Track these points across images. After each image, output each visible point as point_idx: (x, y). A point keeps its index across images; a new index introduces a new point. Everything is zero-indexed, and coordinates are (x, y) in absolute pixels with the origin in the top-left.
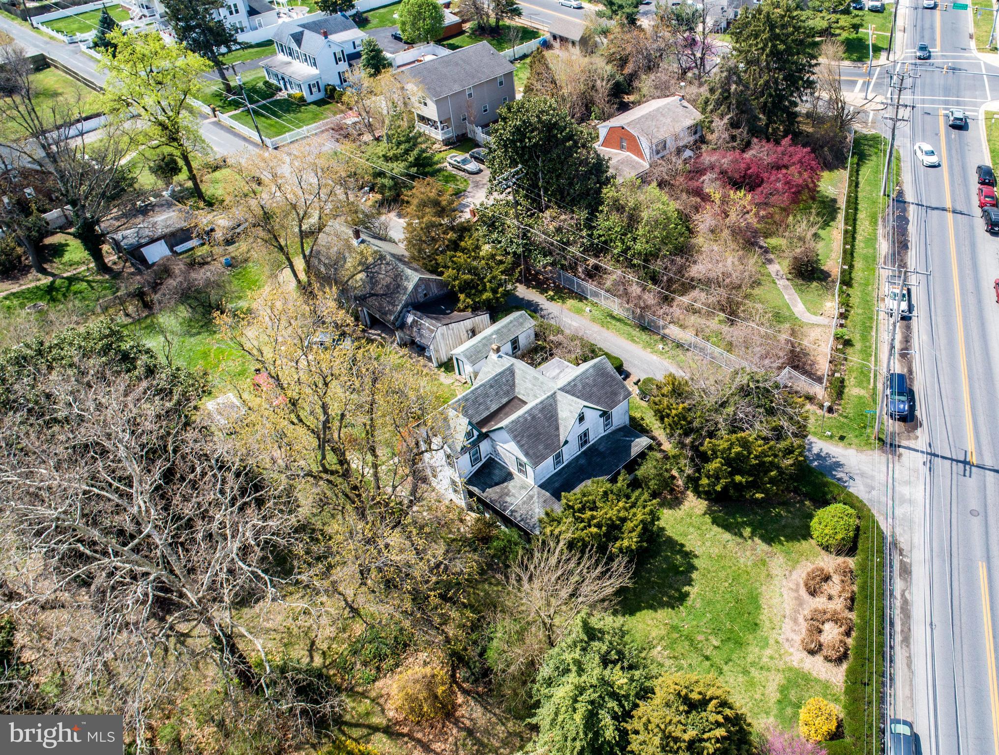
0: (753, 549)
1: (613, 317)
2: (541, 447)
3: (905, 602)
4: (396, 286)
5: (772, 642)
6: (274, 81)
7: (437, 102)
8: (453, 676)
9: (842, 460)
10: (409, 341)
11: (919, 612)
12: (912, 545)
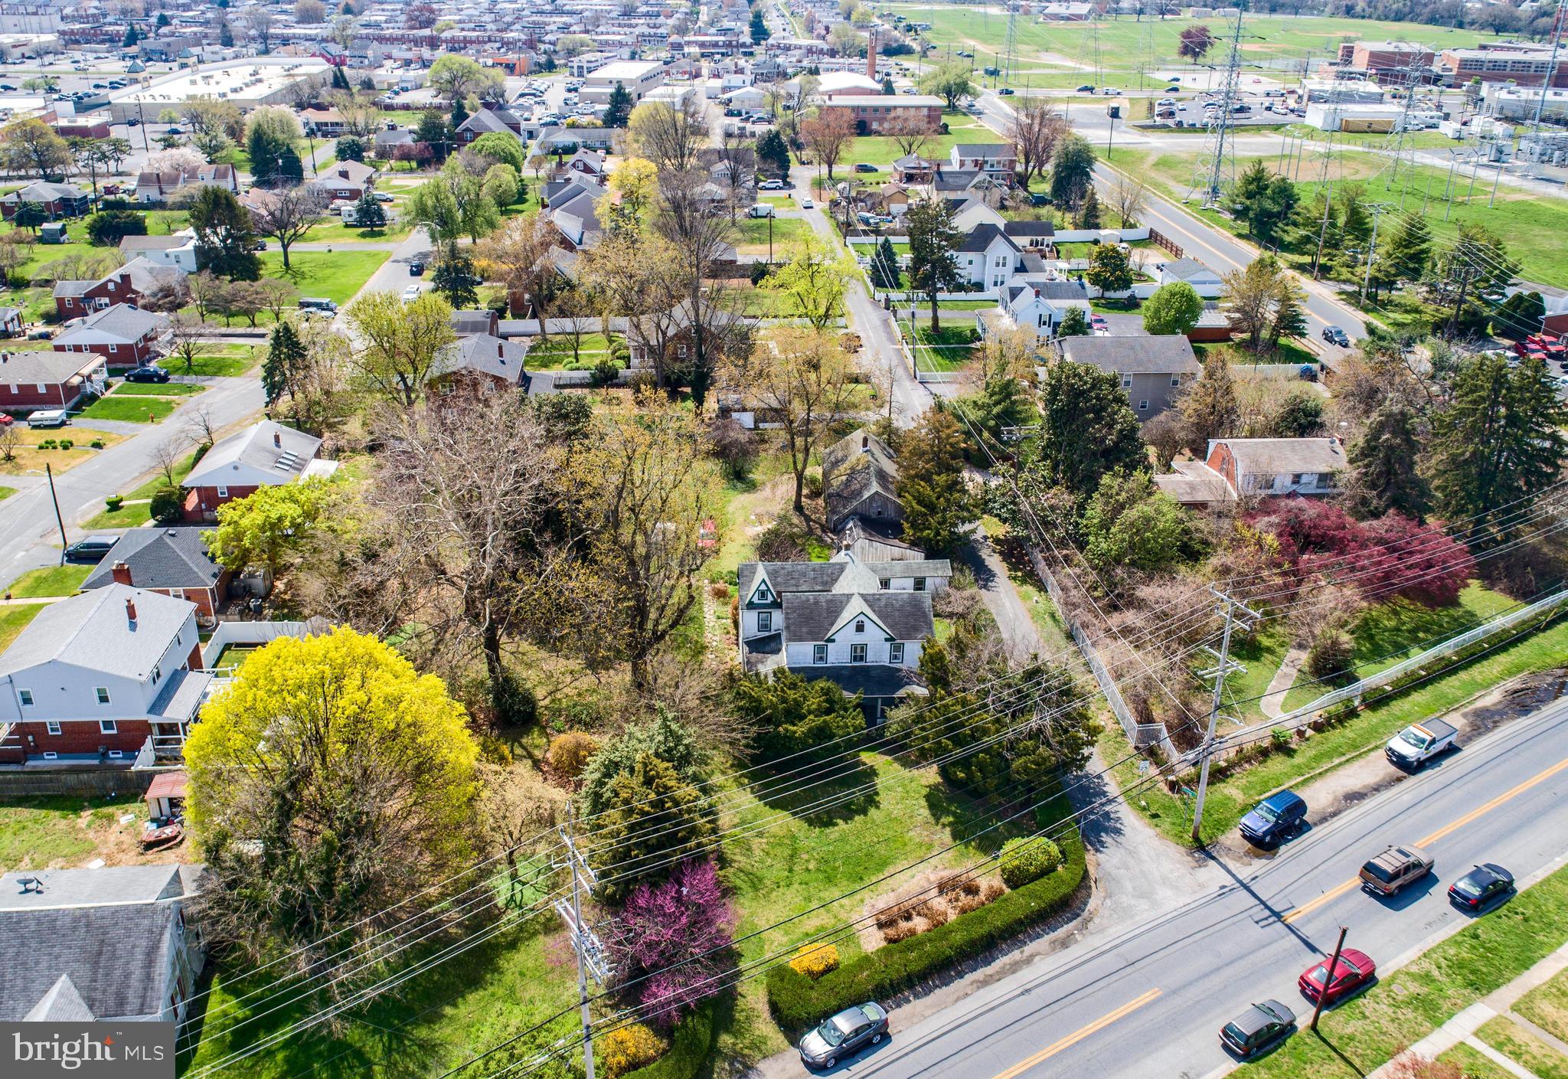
0: (935, 833)
1: (1052, 615)
2: (804, 630)
5: (858, 896)
9: (1126, 830)
12: (1102, 930)
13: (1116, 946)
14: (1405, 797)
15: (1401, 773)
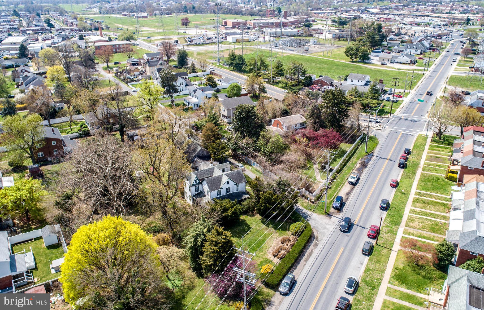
0: (270, 230)
1: (257, 171)
2: (214, 187)
3: (312, 252)
4: (195, 150)
5: (264, 251)
6: (186, 103)
7: (227, 110)
8: (172, 240)
9: (310, 216)
10: (195, 167)
11: (314, 255)
12: (322, 239)
13: (327, 242)
14: (358, 191)
15: (353, 186)
